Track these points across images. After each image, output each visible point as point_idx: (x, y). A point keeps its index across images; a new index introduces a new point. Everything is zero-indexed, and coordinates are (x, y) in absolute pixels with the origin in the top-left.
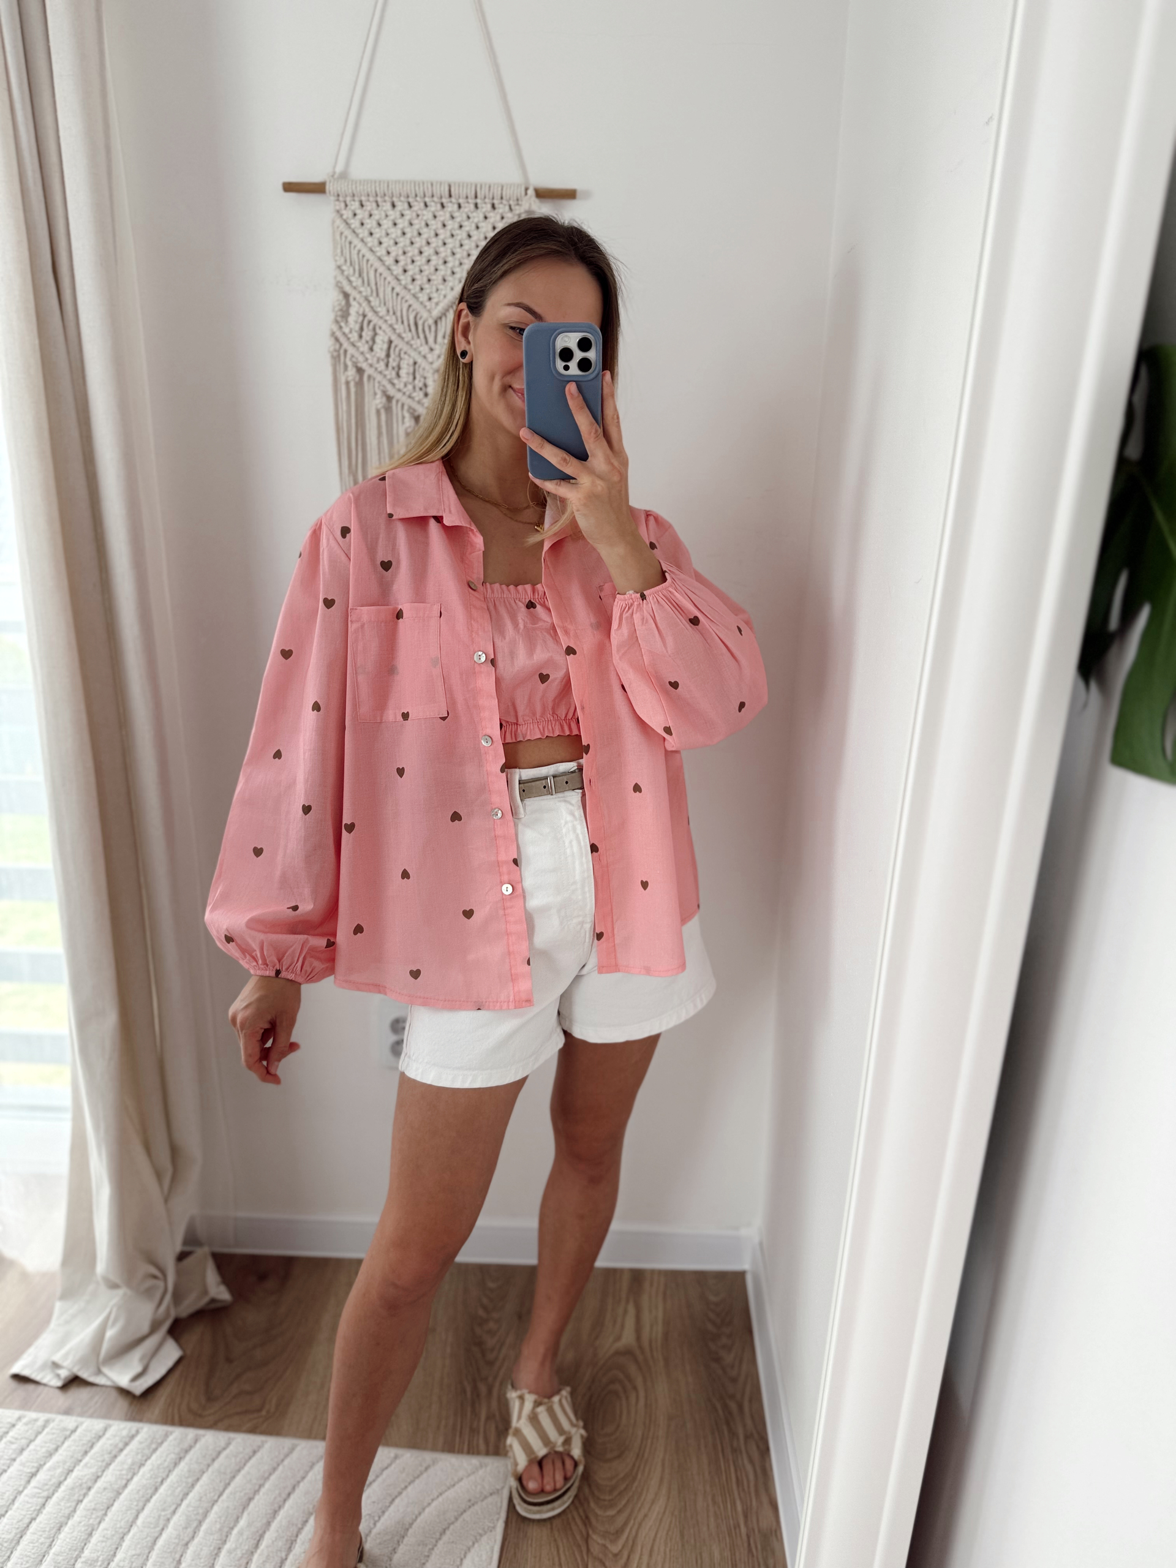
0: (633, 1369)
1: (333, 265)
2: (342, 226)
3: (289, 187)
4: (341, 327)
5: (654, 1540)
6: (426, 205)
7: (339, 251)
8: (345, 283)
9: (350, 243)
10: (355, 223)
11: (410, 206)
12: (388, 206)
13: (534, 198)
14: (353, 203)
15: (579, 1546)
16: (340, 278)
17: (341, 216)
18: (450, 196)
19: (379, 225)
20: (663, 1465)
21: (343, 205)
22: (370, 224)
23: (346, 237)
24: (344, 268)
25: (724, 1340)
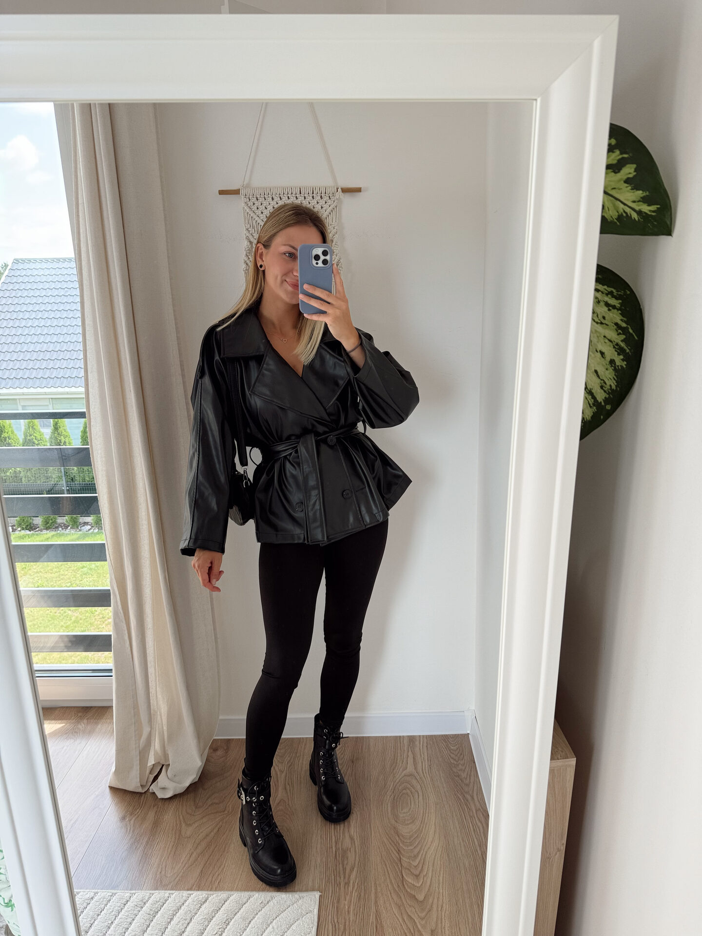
0: (414, 782)
1: (245, 229)
2: (248, 210)
3: (222, 192)
4: (249, 258)
5: (434, 859)
6: (288, 198)
7: (247, 221)
8: (251, 237)
9: (252, 217)
10: (254, 208)
11: (281, 199)
12: (271, 198)
13: (341, 193)
14: (253, 198)
15: (397, 863)
16: (247, 235)
17: (248, 205)
18: (300, 193)
19: (266, 208)
20: (435, 825)
21: (248, 199)
22: (262, 208)
23: (250, 215)
24: (250, 229)
25: (460, 766)
